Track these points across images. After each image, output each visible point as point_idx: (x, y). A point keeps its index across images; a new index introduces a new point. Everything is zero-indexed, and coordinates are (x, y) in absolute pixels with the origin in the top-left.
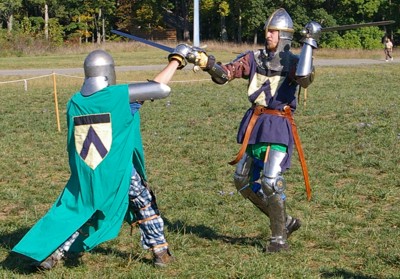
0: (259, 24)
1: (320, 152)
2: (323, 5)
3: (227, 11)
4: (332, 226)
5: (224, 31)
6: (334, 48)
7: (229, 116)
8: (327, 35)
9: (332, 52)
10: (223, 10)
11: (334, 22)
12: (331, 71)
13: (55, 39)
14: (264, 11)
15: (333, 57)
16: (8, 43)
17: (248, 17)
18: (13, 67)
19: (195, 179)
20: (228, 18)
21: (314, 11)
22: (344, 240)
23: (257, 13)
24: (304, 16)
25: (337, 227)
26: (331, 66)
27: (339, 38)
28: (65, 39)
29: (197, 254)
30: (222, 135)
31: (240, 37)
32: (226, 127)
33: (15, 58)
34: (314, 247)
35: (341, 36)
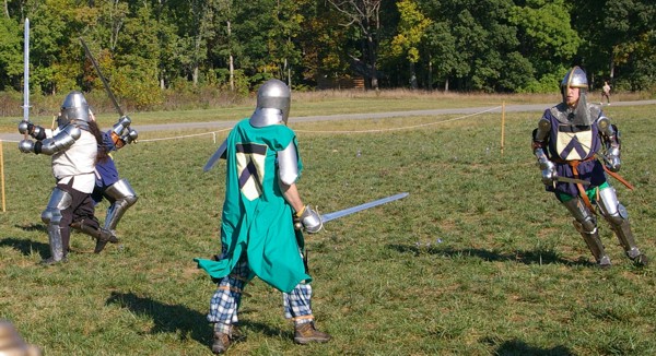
0: (450, 70)
1: (520, 201)
2: (518, 48)
3: (417, 57)
4: (536, 279)
5: (414, 77)
6: (530, 93)
7: (423, 165)
8: (522, 79)
9: (528, 97)
10: (412, 56)
11: (530, 65)
12: (528, 116)
13: (240, 90)
14: (455, 56)
15: (530, 102)
16: (194, 96)
17: (438, 63)
18: (199, 120)
19: (389, 231)
20: (417, 65)
21: (509, 55)
22: (549, 293)
23: (448, 58)
24: (497, 60)
25: (542, 279)
26: (528, 112)
27: (536, 82)
28: (251, 90)
29: (395, 308)
30: (416, 184)
31: (431, 84)
32: (420, 176)
33: (201, 110)
34: (518, 300)
35: (538, 79)
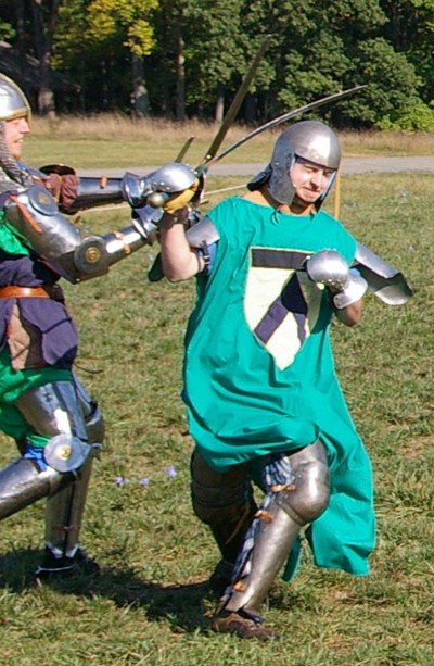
0: (227, 74)
1: (367, 377)
2: (383, 31)
3: (149, 44)
4: (390, 551)
5: (142, 90)
6: (409, 132)
7: (148, 296)
8: (392, 100)
9: (405, 141)
10: (138, 41)
11: (410, 69)
12: (400, 184)
14: (239, 44)
15: (408, 151)
17: (200, 58)
20: (151, 61)
21: (362, 45)
22: (416, 581)
23: (222, 49)
24: (337, 56)
25: (401, 551)
26: (402, 174)
27: (422, 107)
29: (54, 634)
30: (129, 340)
31: (182, 105)
32: (140, 322)
34: (345, 601)
35: (426, 101)
